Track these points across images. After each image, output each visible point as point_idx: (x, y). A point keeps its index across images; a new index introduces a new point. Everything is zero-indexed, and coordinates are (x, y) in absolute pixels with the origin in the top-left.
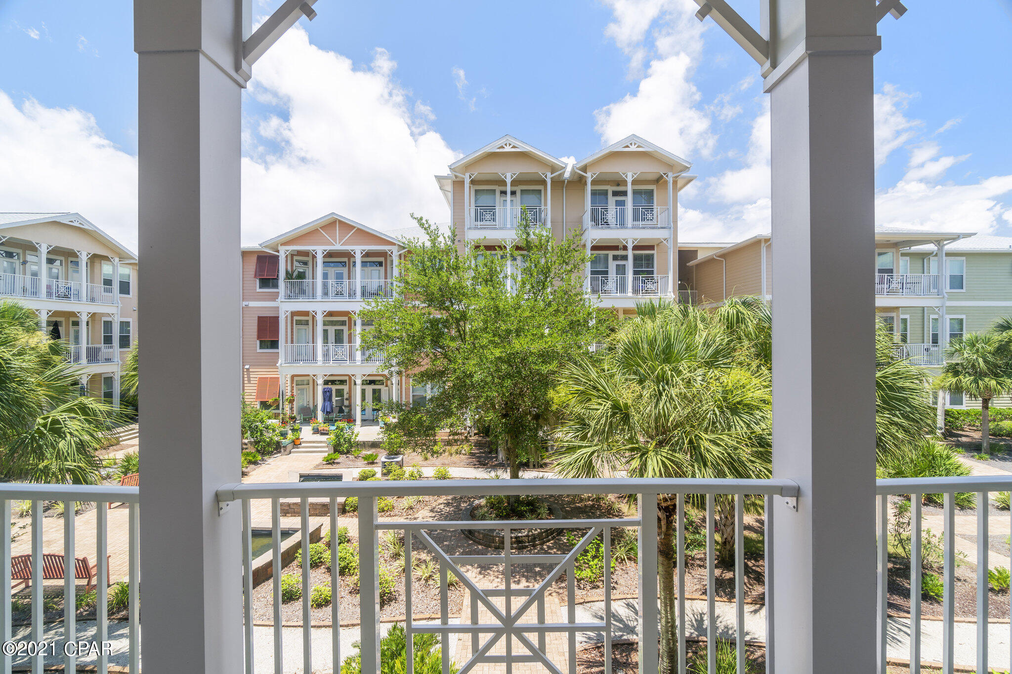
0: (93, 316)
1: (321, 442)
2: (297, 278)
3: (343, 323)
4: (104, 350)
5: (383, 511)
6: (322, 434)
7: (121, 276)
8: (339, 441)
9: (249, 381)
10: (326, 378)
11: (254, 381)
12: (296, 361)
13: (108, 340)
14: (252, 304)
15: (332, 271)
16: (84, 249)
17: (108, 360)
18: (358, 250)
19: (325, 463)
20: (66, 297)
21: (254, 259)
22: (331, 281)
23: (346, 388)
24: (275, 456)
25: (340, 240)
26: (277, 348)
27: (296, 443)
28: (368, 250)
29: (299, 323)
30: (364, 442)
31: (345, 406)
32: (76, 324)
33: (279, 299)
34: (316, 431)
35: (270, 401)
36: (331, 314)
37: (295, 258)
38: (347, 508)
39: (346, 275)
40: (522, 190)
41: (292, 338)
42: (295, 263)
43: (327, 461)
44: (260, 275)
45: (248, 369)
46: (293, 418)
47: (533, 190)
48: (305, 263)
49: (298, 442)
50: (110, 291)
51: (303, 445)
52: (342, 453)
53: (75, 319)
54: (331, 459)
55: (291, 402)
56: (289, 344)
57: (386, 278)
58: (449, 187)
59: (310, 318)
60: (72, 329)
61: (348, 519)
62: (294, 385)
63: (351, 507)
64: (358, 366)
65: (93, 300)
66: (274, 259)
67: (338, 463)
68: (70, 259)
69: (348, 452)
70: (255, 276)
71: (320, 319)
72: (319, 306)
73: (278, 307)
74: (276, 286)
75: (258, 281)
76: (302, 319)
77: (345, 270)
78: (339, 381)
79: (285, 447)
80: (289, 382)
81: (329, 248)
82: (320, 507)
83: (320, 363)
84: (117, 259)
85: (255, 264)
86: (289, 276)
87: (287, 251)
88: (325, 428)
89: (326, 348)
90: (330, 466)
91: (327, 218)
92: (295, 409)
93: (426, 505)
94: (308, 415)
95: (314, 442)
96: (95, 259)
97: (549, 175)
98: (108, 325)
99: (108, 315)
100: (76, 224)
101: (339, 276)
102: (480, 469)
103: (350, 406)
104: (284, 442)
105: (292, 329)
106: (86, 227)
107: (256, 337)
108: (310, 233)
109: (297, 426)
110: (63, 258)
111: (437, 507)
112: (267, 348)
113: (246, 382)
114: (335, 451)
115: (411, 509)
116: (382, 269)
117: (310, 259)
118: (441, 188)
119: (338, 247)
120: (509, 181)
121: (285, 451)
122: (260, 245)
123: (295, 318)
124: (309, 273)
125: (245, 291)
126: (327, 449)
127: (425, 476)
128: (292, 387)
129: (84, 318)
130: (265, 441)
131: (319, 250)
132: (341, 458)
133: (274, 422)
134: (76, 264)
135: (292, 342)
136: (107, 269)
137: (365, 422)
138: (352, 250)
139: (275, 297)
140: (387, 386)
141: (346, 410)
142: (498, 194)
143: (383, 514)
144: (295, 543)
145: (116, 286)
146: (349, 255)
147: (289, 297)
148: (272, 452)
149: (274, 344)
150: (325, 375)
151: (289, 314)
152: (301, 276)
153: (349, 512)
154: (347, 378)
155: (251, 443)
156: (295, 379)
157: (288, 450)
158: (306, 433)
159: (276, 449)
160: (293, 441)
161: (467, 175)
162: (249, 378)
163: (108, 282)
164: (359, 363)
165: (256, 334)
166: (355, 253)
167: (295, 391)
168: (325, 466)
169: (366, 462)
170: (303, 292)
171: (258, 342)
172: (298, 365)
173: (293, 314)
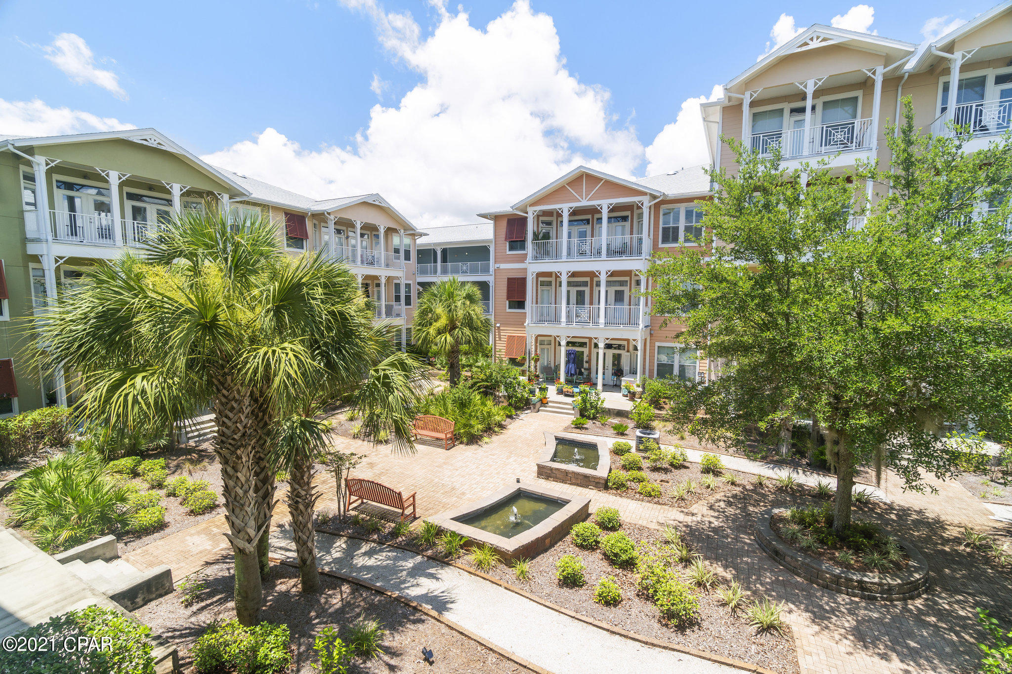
0: (389, 279)
1: (566, 404)
2: (543, 238)
3: (585, 284)
4: (396, 307)
5: (651, 496)
6: (567, 395)
7: (405, 245)
8: (585, 405)
9: (500, 338)
10: (569, 340)
11: (504, 339)
12: (541, 321)
13: (398, 299)
14: (503, 266)
15: (576, 229)
16: (382, 224)
17: (398, 315)
18: (605, 204)
19: (573, 426)
20: (372, 263)
21: (504, 223)
22: (575, 240)
23: (586, 350)
24: (526, 412)
25: (587, 195)
26: (524, 308)
27: (543, 402)
28: (616, 204)
29: (543, 284)
30: (609, 410)
31: (585, 369)
32: (378, 285)
33: (527, 261)
34: (560, 392)
35: (519, 358)
36: (574, 274)
37: (541, 218)
38: (610, 484)
39: (589, 233)
40: (825, 103)
41: (537, 299)
42: (541, 225)
43: (576, 425)
44: (510, 238)
45: (499, 327)
46: (537, 376)
47: (843, 100)
48: (549, 224)
49: (545, 401)
50: (398, 258)
51: (550, 404)
52: (589, 418)
53: (378, 282)
54: (580, 424)
55: (536, 361)
56: (534, 305)
57: (632, 233)
58: (716, 115)
59: (553, 279)
60: (376, 289)
61: (611, 496)
62: (538, 344)
63: (614, 484)
64: (602, 329)
65: (387, 265)
66: (523, 221)
67: (586, 429)
68: (374, 233)
69: (594, 418)
70: (506, 240)
71: (564, 279)
72: (563, 267)
73: (526, 269)
74: (523, 247)
75: (508, 244)
76: (547, 280)
77: (588, 228)
78: (579, 343)
79: (534, 405)
80: (533, 341)
81: (575, 205)
82: (581, 477)
83: (563, 324)
84: (402, 231)
85: (505, 227)
86: (536, 236)
87: (535, 211)
88: (570, 390)
89: (568, 309)
90: (578, 431)
91: (574, 173)
92: (538, 367)
93: (700, 499)
94: (551, 375)
95: (560, 403)
96: (390, 231)
97: (880, 71)
98: (397, 286)
99: (398, 278)
100: (377, 203)
101: (583, 235)
102: (757, 463)
103: (589, 369)
104: (534, 399)
105: (537, 290)
106: (383, 205)
107: (505, 297)
108: (558, 192)
109: (544, 385)
110: (369, 233)
111: (717, 504)
112: (515, 308)
113: (497, 339)
114: (582, 415)
115: (683, 499)
116: (628, 224)
117: (554, 219)
118: (704, 119)
119: (584, 203)
120: (810, 91)
121: (534, 408)
122: (512, 207)
123: (540, 279)
124: (553, 234)
125: (497, 254)
126: (573, 412)
127: (690, 460)
128: (536, 347)
129: (383, 281)
130: (517, 397)
131: (565, 208)
132: (589, 424)
133: (523, 379)
134: (377, 236)
135: (537, 303)
136: (396, 240)
137: (606, 387)
138: (599, 206)
139: (523, 259)
140: (628, 351)
141: (586, 373)
142: (787, 113)
143: (650, 499)
144: (567, 517)
145: (402, 254)
146: (595, 211)
147: (536, 258)
148: (523, 407)
149: (521, 304)
150: (569, 337)
151: (535, 274)
152: (547, 236)
153: (611, 489)
154: (587, 341)
155: (504, 396)
156: (539, 338)
157: (537, 408)
158: (552, 392)
159: (526, 405)
160: (541, 400)
161: (748, 94)
162: (500, 335)
163: (397, 251)
164: (602, 326)
165: (506, 294)
166: (601, 208)
167: (538, 350)
168: (574, 430)
169: (615, 432)
170: (547, 253)
171: (507, 302)
172: (543, 325)
173: (539, 275)
